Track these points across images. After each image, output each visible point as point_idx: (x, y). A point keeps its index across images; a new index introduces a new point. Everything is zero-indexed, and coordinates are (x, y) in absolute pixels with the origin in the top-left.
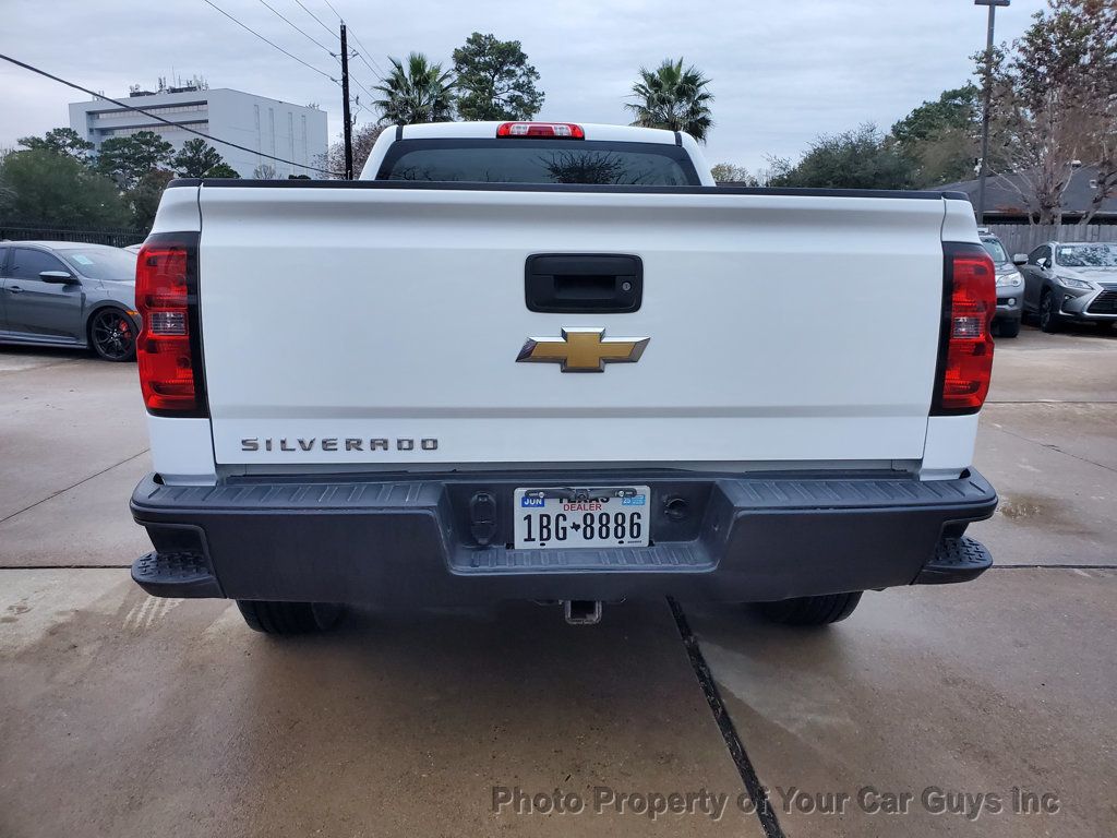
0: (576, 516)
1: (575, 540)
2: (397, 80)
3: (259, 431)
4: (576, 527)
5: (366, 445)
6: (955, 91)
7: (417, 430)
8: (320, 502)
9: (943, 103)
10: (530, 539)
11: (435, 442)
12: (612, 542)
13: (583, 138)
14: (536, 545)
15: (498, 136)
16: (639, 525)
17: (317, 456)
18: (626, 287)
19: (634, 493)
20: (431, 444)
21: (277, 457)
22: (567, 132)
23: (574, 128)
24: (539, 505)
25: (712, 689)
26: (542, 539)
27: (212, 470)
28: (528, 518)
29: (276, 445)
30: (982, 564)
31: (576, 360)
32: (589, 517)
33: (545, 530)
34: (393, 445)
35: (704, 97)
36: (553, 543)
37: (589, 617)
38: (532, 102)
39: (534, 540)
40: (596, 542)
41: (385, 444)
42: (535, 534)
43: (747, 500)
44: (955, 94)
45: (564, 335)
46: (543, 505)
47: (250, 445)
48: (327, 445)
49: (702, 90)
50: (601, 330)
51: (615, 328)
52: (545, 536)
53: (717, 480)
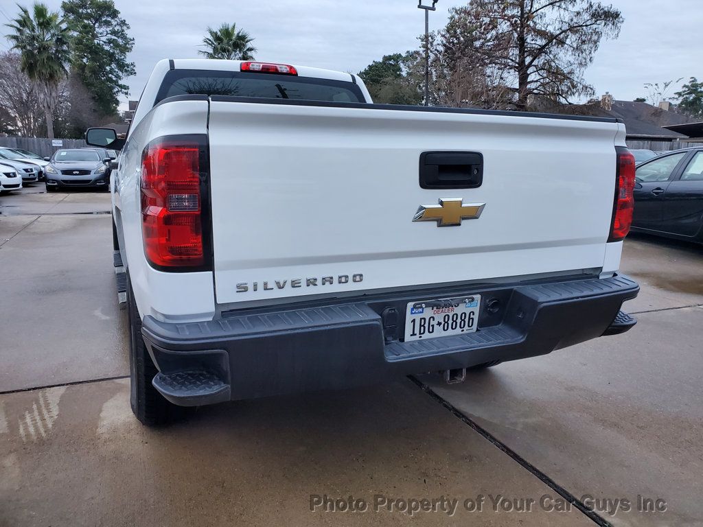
0: (439, 317)
1: (439, 332)
2: (24, 21)
3: (248, 277)
4: (439, 324)
5: (319, 282)
6: (390, 56)
7: (350, 269)
9: (384, 63)
10: (414, 334)
11: (361, 275)
12: (458, 331)
13: (296, 74)
14: (416, 338)
15: (241, 70)
16: (473, 319)
17: (288, 292)
18: (476, 172)
19: (473, 299)
21: (261, 295)
23: (291, 68)
24: (420, 312)
25: (459, 414)
26: (420, 333)
27: (212, 309)
28: (414, 321)
29: (260, 287)
30: (631, 322)
31: (447, 218)
32: (447, 317)
33: (422, 328)
34: (336, 280)
35: (251, 49)
36: (426, 336)
37: (458, 378)
38: (126, 44)
39: (416, 335)
40: (450, 332)
41: (331, 280)
42: (417, 331)
43: (547, 297)
45: (441, 203)
46: (422, 312)
47: (242, 288)
48: (295, 284)
49: (249, 45)
50: (460, 199)
51: (468, 198)
52: (422, 332)
53: (515, 288)
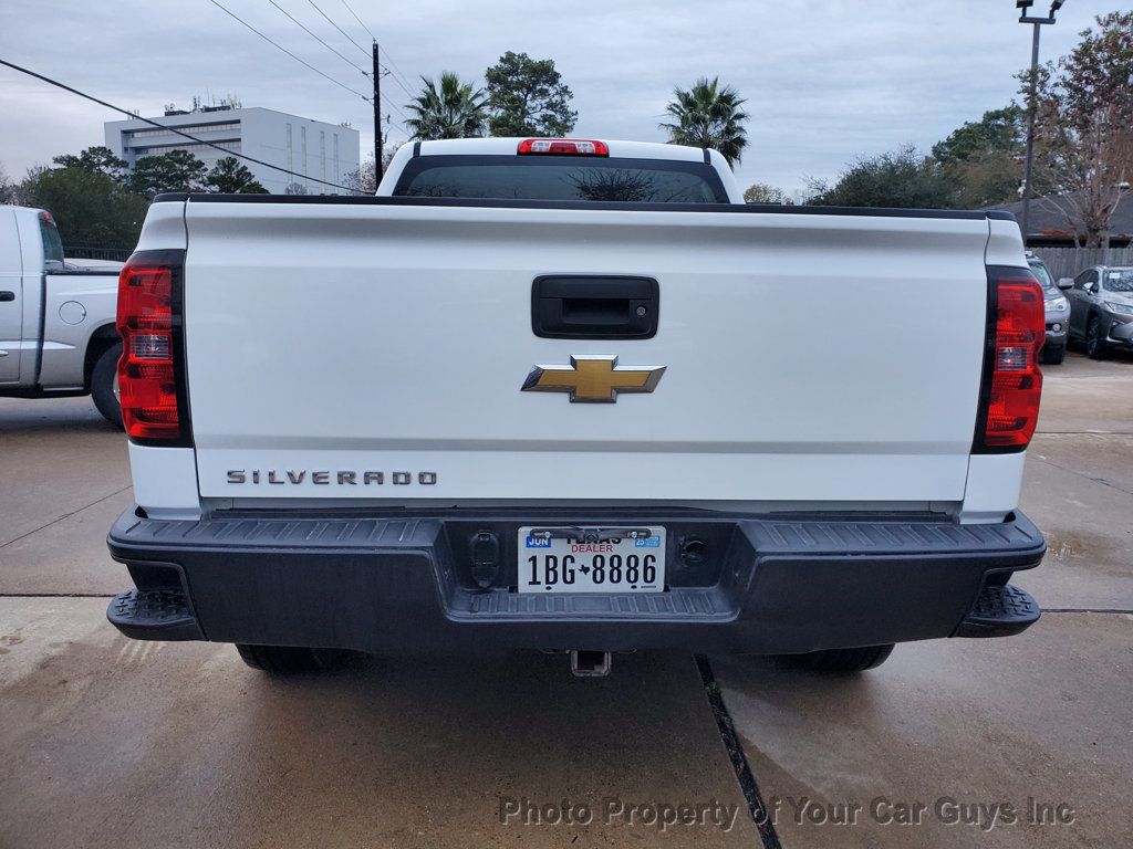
0: (584, 558)
1: (584, 583)
2: (429, 99)
3: (245, 461)
4: (585, 570)
5: (359, 479)
6: (998, 112)
7: (414, 463)
8: (308, 541)
9: (985, 124)
10: (535, 582)
11: (434, 476)
12: (624, 586)
13: (607, 155)
14: (541, 588)
15: (519, 153)
16: (653, 569)
17: (307, 490)
18: (641, 312)
19: (648, 533)
20: (429, 478)
21: (265, 491)
22: (590, 148)
23: (598, 144)
24: (545, 546)
25: (733, 742)
26: (547, 582)
27: (196, 503)
28: (533, 559)
29: (264, 477)
30: (1029, 617)
31: (585, 389)
32: (599, 560)
33: (551, 573)
34: (388, 478)
35: (740, 117)
36: (560, 587)
37: (597, 668)
38: (565, 121)
39: (539, 583)
40: (607, 587)
41: (380, 478)
42: (541, 577)
43: (771, 544)
44: (997, 115)
45: (573, 362)
46: (549, 546)
47: (236, 477)
48: (318, 478)
49: (738, 110)
50: (613, 358)
51: (629, 356)
52: (551, 579)
53: (739, 521)
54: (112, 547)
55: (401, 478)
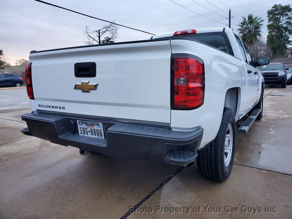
0: (89, 129)
1: (89, 135)
2: (244, 22)
3: (40, 103)
4: (89, 132)
5: (54, 107)
7: (62, 105)
8: (46, 119)
10: (81, 133)
12: (97, 137)
13: (196, 33)
14: (83, 135)
15: (174, 35)
16: (101, 133)
17: (48, 109)
18: (92, 71)
19: (99, 125)
20: (64, 108)
21: (43, 109)
22: (191, 32)
23: (193, 30)
27: (36, 110)
28: (80, 128)
29: (43, 106)
32: (92, 130)
33: (84, 132)
37: (84, 154)
40: (93, 136)
41: (57, 107)
42: (82, 132)
45: (81, 83)
46: (82, 125)
48: (49, 107)
50: (88, 82)
51: (91, 81)
53: (116, 123)
54: (22, 118)
55: (60, 108)
